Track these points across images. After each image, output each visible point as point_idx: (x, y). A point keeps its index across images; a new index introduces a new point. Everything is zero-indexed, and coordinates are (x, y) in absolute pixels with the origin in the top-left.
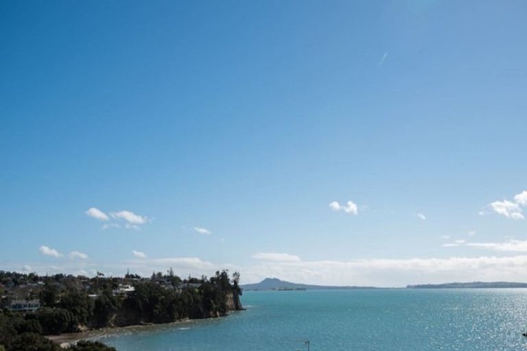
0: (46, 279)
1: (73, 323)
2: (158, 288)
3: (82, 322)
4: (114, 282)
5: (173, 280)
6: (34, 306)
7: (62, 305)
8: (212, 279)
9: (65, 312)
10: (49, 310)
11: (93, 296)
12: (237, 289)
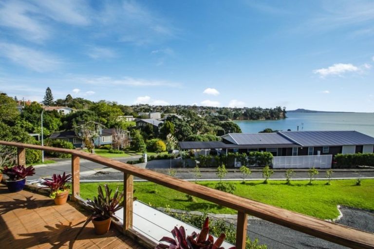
0: (220, 108)
1: (227, 118)
2: (254, 111)
3: (230, 118)
4: (240, 109)
5: (260, 109)
6: (217, 114)
7: (224, 114)
8: (275, 109)
9: (225, 116)
10: (221, 115)
11: (233, 112)
12: (284, 112)
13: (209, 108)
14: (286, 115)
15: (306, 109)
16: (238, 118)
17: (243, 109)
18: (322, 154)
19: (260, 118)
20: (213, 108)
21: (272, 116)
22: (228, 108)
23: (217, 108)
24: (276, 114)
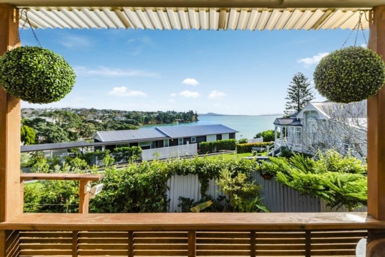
0: (129, 112)
1: (137, 123)
2: (168, 115)
3: (140, 122)
4: (152, 113)
5: (174, 113)
6: (124, 119)
7: (133, 118)
8: (188, 113)
9: (134, 120)
10: (129, 120)
11: (145, 116)
12: (196, 115)
13: (115, 112)
14: (198, 118)
15: (215, 113)
16: (150, 122)
17: (156, 113)
18: (190, 143)
19: (174, 121)
20: (119, 112)
21: (186, 120)
22: (138, 112)
23: (126, 112)
24: (188, 117)
